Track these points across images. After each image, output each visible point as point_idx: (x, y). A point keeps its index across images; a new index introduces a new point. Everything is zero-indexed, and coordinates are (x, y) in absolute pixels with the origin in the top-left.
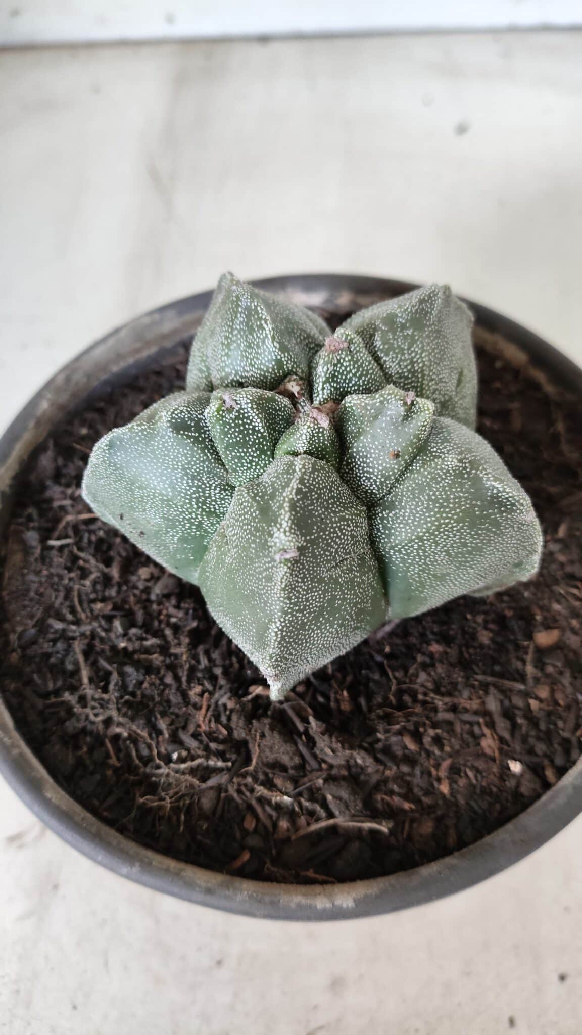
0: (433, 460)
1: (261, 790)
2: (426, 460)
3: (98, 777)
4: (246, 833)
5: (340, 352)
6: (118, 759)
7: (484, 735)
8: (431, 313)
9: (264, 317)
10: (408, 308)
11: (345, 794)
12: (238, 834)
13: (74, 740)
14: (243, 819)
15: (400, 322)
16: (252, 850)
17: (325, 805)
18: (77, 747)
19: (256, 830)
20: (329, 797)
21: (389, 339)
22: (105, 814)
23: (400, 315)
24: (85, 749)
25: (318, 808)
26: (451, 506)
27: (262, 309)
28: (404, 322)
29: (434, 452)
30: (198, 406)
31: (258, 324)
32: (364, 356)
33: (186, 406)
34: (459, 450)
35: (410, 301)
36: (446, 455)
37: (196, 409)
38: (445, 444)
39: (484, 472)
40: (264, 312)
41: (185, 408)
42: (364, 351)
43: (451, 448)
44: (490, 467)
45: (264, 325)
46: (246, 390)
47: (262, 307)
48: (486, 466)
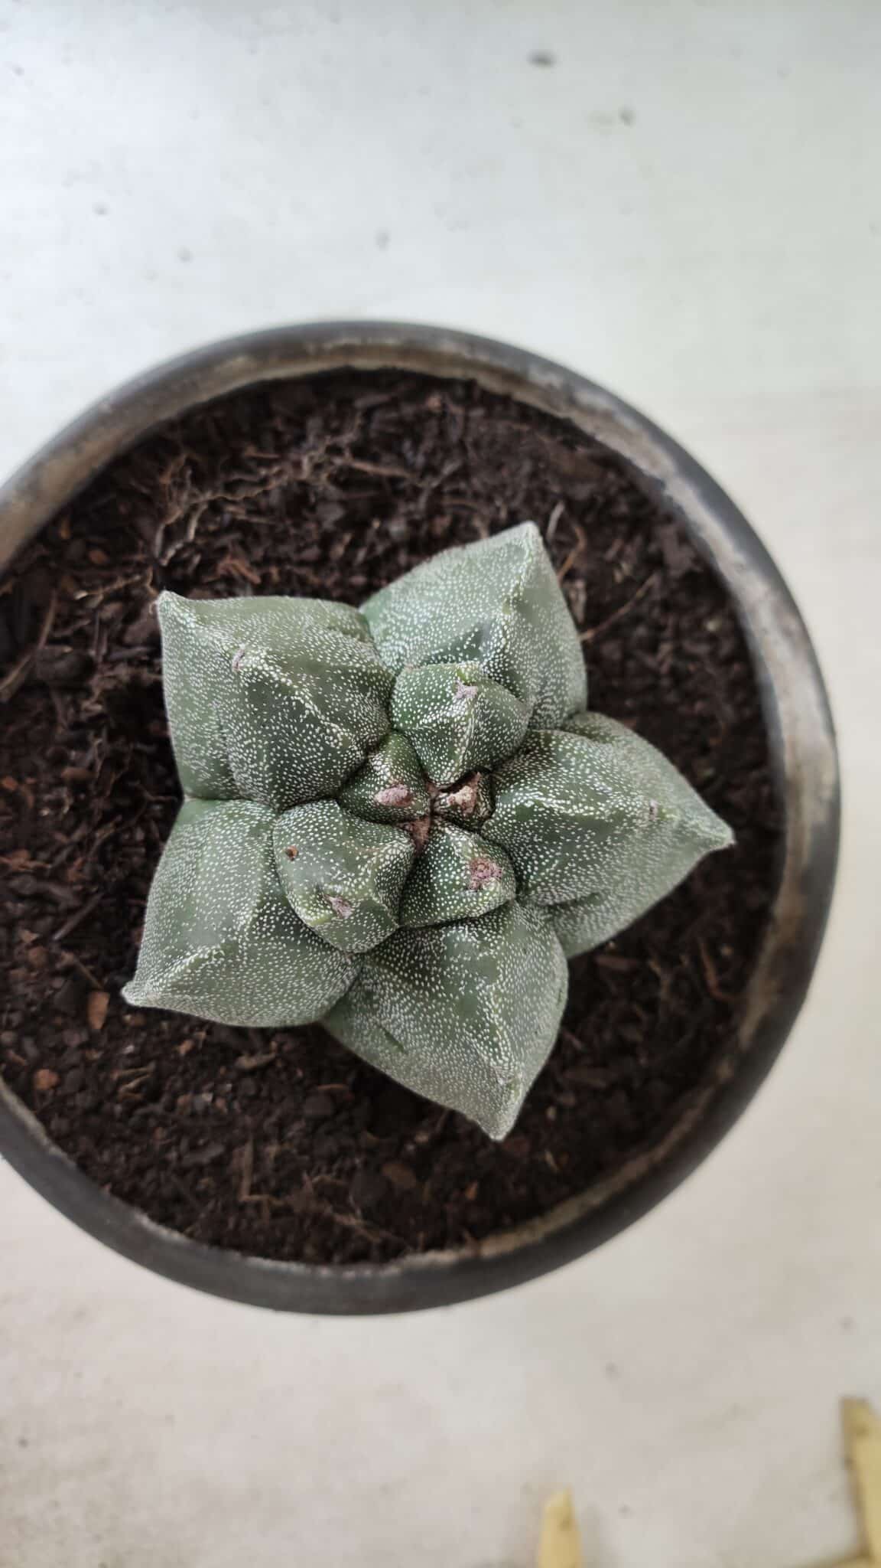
0: (261, 898)
1: (120, 583)
2: (268, 890)
3: (246, 428)
4: (89, 546)
5: (468, 872)
6: (253, 459)
7: (33, 858)
8: (475, 1036)
9: (575, 807)
10: (490, 1002)
11: (61, 665)
12: (95, 539)
13: (299, 420)
14: (107, 553)
15: (478, 983)
16: (67, 542)
17: (65, 641)
18: (289, 421)
19: (85, 557)
20: (67, 649)
21: (463, 956)
22: (199, 418)
23: (488, 987)
24: (281, 428)
25: (68, 632)
26: (207, 895)
27: (589, 811)
28: (477, 988)
29: (271, 906)
30: (501, 666)
31: (572, 797)
32: (453, 904)
33: (505, 648)
34: (257, 938)
35: (500, 1011)
36: (256, 916)
37: (497, 660)
38: (274, 926)
39: (215, 953)
40: (582, 811)
41: (502, 647)
42: (458, 907)
43: (264, 929)
44: (220, 967)
45: (563, 802)
46: (470, 720)
47: (592, 814)
48: (223, 963)
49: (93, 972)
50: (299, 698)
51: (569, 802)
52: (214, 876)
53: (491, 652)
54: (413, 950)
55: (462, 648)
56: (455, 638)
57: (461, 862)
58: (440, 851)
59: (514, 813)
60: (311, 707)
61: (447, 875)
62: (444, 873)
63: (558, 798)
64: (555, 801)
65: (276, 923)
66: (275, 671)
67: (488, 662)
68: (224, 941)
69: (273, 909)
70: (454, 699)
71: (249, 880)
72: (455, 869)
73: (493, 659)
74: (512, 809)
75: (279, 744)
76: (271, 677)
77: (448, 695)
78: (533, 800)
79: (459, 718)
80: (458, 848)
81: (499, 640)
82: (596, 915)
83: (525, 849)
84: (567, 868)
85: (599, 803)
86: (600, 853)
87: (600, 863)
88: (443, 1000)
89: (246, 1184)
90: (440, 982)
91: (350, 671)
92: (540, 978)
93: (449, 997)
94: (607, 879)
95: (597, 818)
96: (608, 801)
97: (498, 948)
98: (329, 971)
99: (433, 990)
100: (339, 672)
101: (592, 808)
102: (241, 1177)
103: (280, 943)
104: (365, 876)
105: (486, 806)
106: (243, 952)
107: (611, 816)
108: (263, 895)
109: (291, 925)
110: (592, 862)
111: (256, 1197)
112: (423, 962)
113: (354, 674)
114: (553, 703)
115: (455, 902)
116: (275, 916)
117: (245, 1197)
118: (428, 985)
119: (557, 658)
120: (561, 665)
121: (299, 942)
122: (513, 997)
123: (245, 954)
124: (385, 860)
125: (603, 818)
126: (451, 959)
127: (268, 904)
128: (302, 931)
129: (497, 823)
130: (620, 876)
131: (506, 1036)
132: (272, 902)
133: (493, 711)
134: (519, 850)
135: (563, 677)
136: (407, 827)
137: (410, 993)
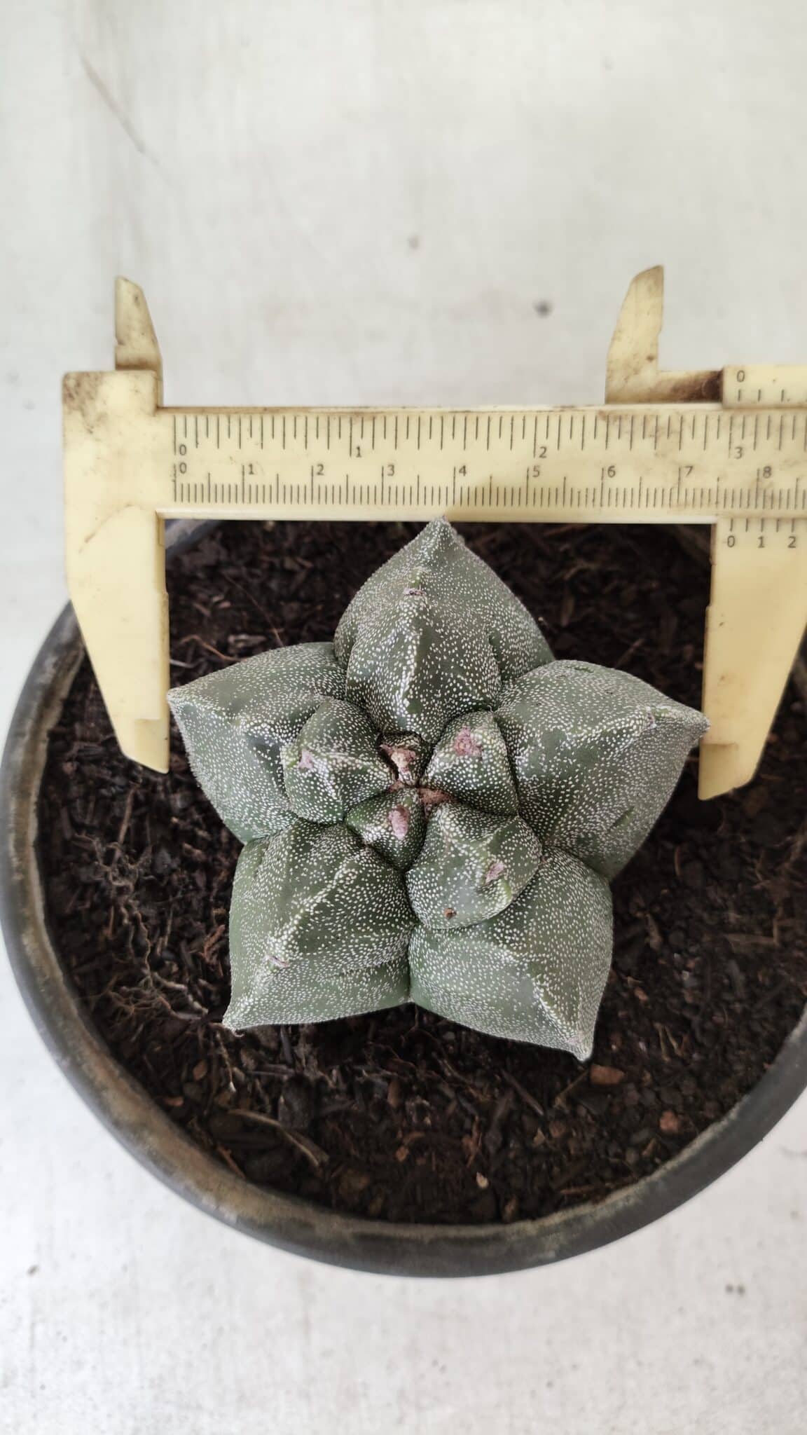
0: (490, 941)
1: (224, 1052)
2: (483, 935)
3: (87, 937)
4: (190, 1080)
6: (114, 931)
7: (470, 1133)
9: (409, 663)
10: (582, 737)
11: (296, 1106)
12: (184, 1075)
13: (82, 888)
14: (195, 1064)
15: (565, 748)
16: (186, 1099)
17: (275, 1102)
18: (82, 898)
19: (200, 1082)
20: (282, 1100)
21: (541, 761)
22: (77, 978)
23: (568, 739)
24: (88, 905)
25: (267, 1099)
26: (489, 989)
27: (412, 650)
28: (570, 748)
30: (286, 727)
31: (400, 665)
32: (495, 770)
33: (270, 724)
34: (525, 945)
35: (590, 728)
36: (505, 946)
37: (281, 731)
38: (515, 930)
39: (539, 983)
40: (412, 656)
41: (269, 727)
42: (498, 765)
43: (517, 939)
44: (551, 978)
45: (404, 673)
46: (331, 757)
47: (415, 647)
48: (548, 976)
49: (572, 1081)
50: (312, 908)
51: (404, 668)
52: (472, 982)
53: (273, 737)
54: (538, 804)
55: (271, 761)
56: (262, 767)
57: (457, 763)
58: (449, 781)
59: (415, 716)
60: (320, 897)
61: (469, 775)
62: (467, 778)
63: (400, 678)
64: (403, 680)
65: (512, 928)
66: (287, 930)
67: (283, 738)
68: (529, 975)
69: (499, 931)
70: (314, 770)
71: (475, 951)
72: (464, 769)
73: (280, 734)
74: (411, 718)
75: (354, 924)
76: (293, 933)
77: (311, 776)
78: (403, 699)
79: (329, 766)
80: (445, 766)
81: (263, 729)
82: (511, 637)
83: (448, 704)
84: (465, 667)
85: (406, 641)
86: (451, 638)
87: (461, 638)
88: (581, 778)
89: (764, 941)
90: (565, 781)
91: (291, 860)
92: (563, 690)
93: (579, 773)
94: (476, 629)
95: (418, 643)
96: (404, 633)
97: (534, 729)
98: (557, 878)
99: (573, 786)
100: (291, 870)
101: (410, 647)
102: (756, 945)
103: (530, 924)
104: (467, 849)
105: (410, 740)
106: (539, 958)
107: (417, 630)
108: (487, 940)
109: (514, 914)
110: (459, 645)
111: (775, 932)
112: (548, 795)
113: (294, 856)
114: (321, 677)
115: (493, 768)
116: (506, 929)
117: (775, 941)
118: (568, 790)
119: (282, 676)
120: (288, 671)
121: (530, 907)
122: (577, 716)
123: (540, 955)
124: (455, 831)
125: (418, 637)
126: (545, 771)
127: (495, 935)
128: (519, 905)
129: (425, 730)
130: (473, 619)
131: (612, 722)
132: (494, 932)
133: (325, 735)
134: (449, 709)
135: (299, 669)
136: (429, 809)
137: (577, 807)
